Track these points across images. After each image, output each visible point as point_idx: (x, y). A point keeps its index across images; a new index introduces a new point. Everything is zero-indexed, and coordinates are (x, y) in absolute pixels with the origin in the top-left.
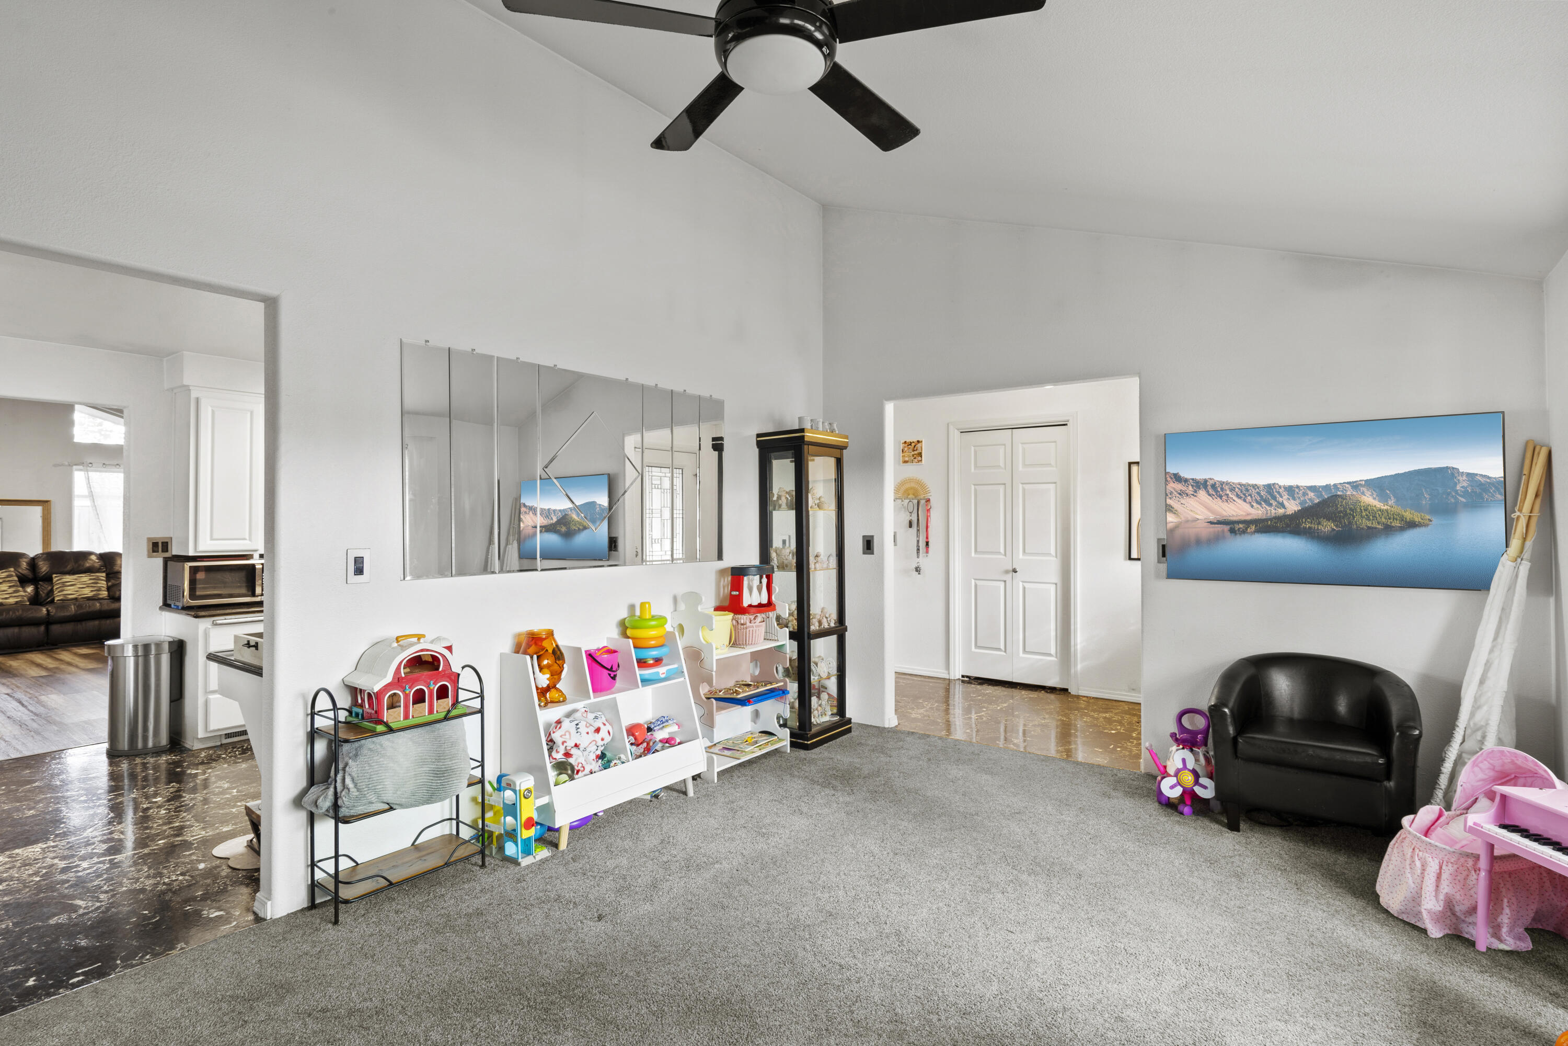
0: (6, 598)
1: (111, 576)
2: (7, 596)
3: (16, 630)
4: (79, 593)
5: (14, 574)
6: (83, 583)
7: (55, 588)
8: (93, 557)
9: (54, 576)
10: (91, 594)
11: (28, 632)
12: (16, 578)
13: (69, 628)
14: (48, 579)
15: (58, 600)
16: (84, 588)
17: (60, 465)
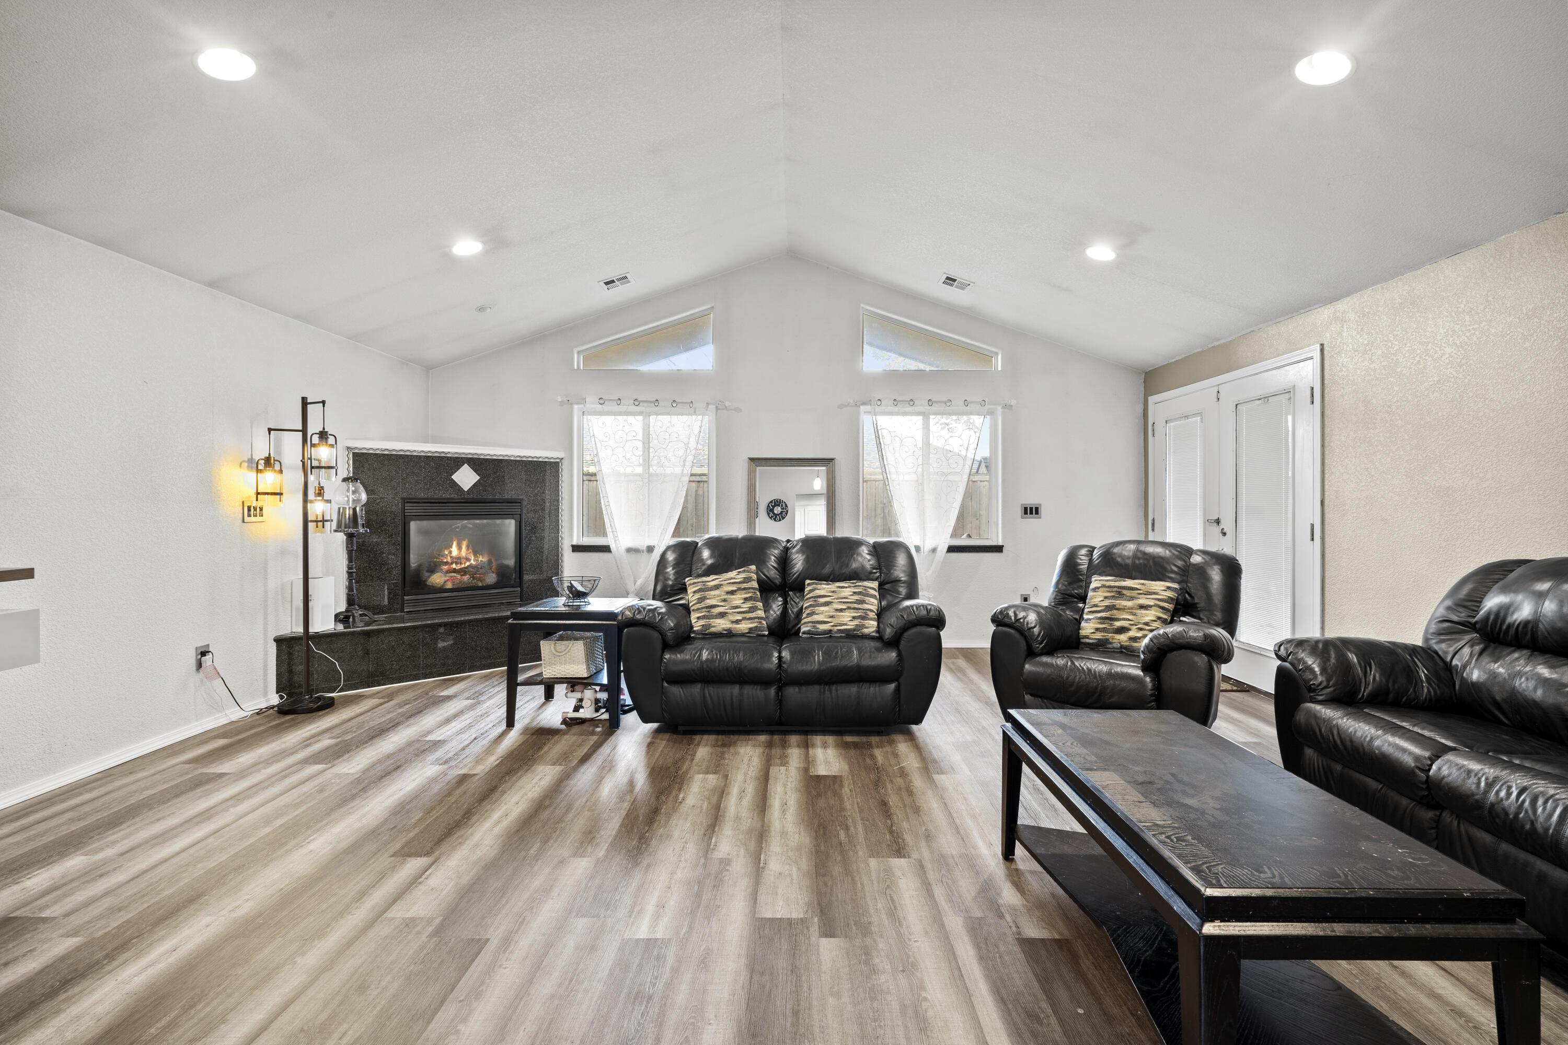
0: (737, 622)
1: (887, 586)
2: (739, 617)
3: (734, 688)
4: (835, 621)
5: (755, 577)
6: (843, 600)
7: (805, 606)
8: (864, 550)
9: (808, 582)
10: (851, 625)
11: (753, 693)
12: (755, 584)
13: (812, 694)
14: (800, 588)
15: (804, 633)
16: (841, 610)
17: (848, 405)
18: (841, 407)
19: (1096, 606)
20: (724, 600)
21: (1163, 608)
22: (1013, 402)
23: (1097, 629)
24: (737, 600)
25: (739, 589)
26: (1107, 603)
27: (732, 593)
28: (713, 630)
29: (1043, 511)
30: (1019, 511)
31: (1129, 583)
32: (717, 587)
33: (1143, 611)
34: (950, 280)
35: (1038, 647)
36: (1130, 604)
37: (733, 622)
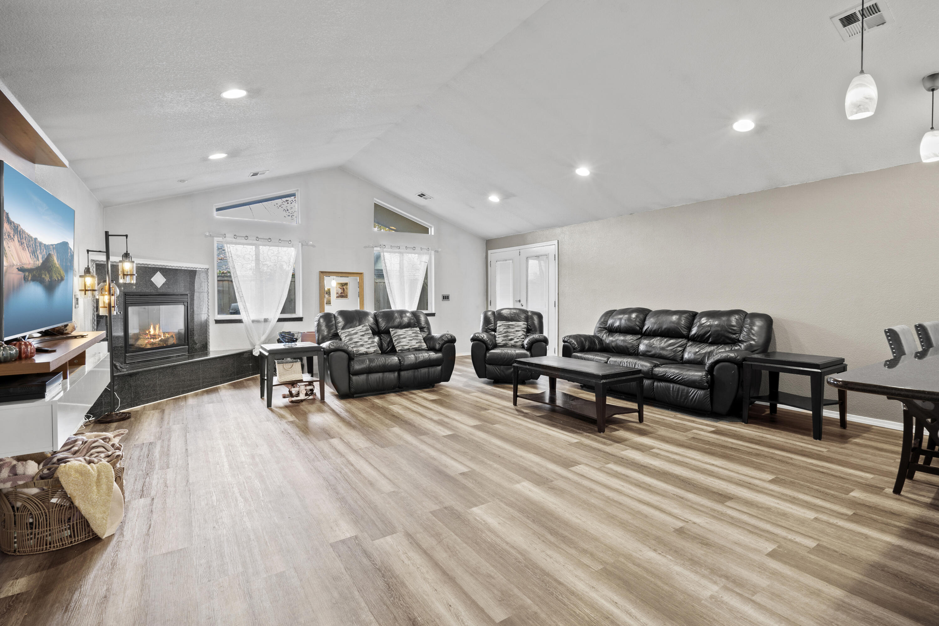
0: (368, 348)
1: (423, 330)
2: (369, 346)
3: (380, 375)
4: (410, 344)
5: (367, 327)
6: (409, 336)
7: (394, 340)
8: (408, 314)
9: (390, 330)
10: (417, 346)
12: (370, 331)
14: (388, 333)
15: (399, 350)
16: (411, 340)
17: (369, 247)
18: (365, 247)
19: (501, 332)
20: (361, 339)
21: (523, 331)
22: (440, 250)
23: (503, 340)
24: (366, 338)
25: (365, 334)
26: (505, 330)
27: (363, 335)
28: (360, 352)
29: (450, 298)
30: (441, 298)
31: (511, 323)
32: (356, 333)
33: (517, 332)
34: (422, 195)
35: (490, 347)
36: (513, 330)
37: (367, 348)
